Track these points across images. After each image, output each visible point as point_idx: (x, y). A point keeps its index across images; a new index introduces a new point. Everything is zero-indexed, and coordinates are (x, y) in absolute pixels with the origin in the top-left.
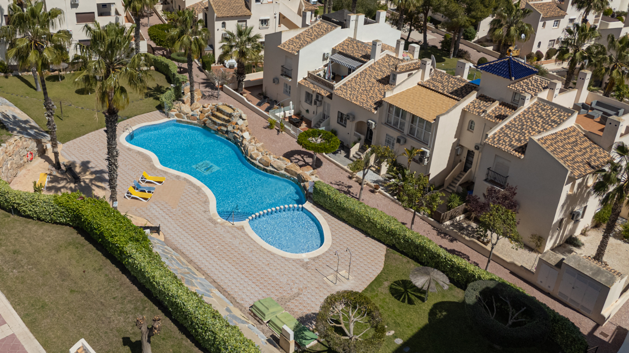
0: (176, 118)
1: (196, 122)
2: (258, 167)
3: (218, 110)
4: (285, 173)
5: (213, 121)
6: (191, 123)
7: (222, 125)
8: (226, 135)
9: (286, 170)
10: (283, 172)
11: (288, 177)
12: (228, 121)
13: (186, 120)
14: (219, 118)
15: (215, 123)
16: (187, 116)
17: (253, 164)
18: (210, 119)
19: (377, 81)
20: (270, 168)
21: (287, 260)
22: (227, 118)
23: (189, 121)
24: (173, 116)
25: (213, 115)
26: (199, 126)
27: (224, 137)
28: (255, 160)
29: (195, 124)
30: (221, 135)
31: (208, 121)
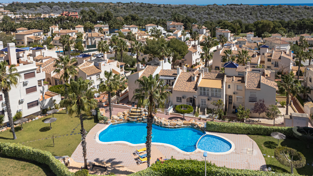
0: (111, 123)
1: (122, 121)
2: (171, 128)
3: (132, 112)
4: (184, 126)
5: (131, 118)
6: (120, 123)
7: (139, 117)
8: (143, 121)
9: (184, 124)
10: (183, 125)
11: (186, 127)
12: (141, 115)
13: (117, 122)
14: (134, 115)
15: (133, 118)
16: (117, 120)
17: (167, 127)
18: (130, 117)
19: (187, 81)
20: (177, 126)
21: (229, 154)
22: (139, 114)
23: (119, 122)
24: (110, 123)
25: (130, 115)
26: (125, 123)
27: (141, 123)
28: (168, 125)
29: (122, 123)
30: (140, 123)
31: (130, 119)
